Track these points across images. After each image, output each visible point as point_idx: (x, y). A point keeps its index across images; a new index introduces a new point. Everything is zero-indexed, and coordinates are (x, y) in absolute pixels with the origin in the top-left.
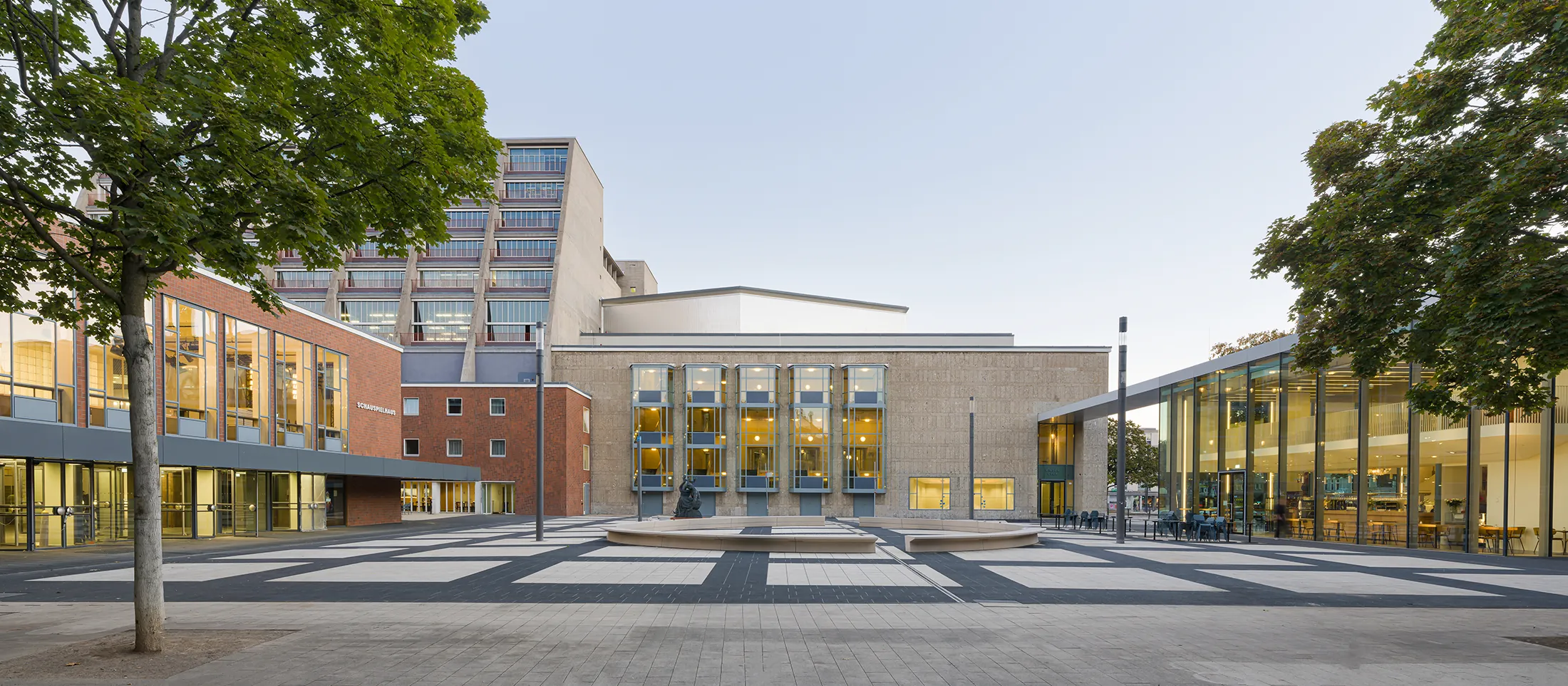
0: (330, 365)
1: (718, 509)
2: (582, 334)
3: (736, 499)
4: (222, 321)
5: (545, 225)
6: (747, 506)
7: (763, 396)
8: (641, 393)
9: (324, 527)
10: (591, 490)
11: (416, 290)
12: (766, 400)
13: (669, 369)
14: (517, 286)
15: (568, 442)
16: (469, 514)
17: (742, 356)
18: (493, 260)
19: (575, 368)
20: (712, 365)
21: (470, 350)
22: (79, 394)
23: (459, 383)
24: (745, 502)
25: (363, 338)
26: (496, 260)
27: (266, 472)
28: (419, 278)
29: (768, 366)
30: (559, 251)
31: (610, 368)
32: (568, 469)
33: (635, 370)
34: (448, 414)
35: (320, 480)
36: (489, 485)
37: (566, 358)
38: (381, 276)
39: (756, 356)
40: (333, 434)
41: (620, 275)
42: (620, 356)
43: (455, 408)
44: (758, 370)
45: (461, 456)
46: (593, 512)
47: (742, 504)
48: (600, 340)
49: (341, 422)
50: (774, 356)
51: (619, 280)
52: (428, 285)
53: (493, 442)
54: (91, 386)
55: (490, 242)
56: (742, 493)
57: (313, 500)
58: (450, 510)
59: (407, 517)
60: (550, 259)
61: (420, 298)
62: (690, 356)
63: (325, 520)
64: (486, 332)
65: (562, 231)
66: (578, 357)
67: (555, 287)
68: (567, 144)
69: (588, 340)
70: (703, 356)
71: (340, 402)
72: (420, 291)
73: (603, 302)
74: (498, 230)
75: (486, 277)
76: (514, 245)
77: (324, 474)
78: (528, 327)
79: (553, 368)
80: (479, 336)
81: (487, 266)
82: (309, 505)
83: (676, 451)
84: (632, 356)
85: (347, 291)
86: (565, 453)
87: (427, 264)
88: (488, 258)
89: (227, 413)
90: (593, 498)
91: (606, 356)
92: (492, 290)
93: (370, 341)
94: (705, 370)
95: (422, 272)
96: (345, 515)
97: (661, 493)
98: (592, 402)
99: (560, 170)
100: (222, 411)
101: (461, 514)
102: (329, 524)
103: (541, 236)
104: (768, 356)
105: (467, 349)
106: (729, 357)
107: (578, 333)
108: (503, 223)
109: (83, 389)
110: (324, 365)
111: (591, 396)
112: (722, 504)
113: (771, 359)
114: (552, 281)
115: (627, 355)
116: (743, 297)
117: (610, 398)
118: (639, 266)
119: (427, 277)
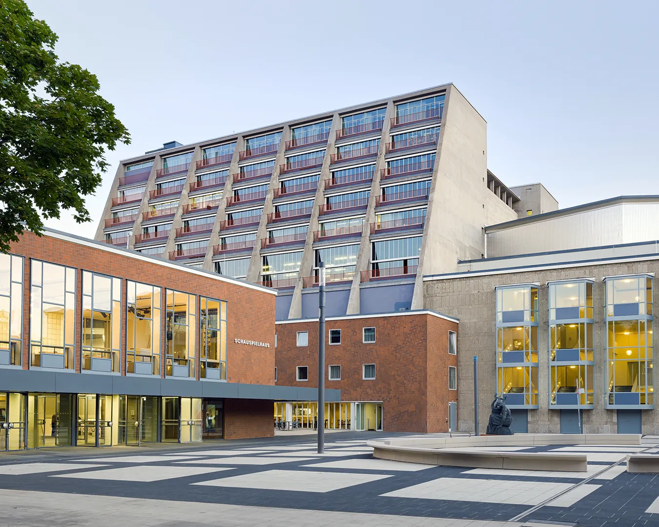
0: (213, 312)
1: (585, 427)
2: (460, 262)
3: (605, 417)
4: (125, 284)
5: (425, 167)
6: (618, 423)
7: (633, 308)
8: (504, 314)
9: (200, 440)
10: (458, 409)
11: (317, 240)
12: (637, 313)
13: (532, 288)
14: (397, 226)
15: (430, 365)
16: (346, 430)
17: (609, 268)
18: (379, 205)
19: (444, 295)
20: (578, 280)
21: (355, 287)
22: (25, 345)
23: (345, 315)
24: (615, 419)
25: (241, 287)
26: (381, 205)
27: (158, 396)
28: (320, 230)
29: (637, 276)
30: (434, 189)
31: (477, 292)
32: (429, 388)
33: (499, 293)
34: (330, 343)
35: (197, 403)
36: (363, 405)
37: (436, 286)
38: (291, 232)
39: (625, 267)
40: (214, 365)
41: (516, 201)
42: (485, 280)
43: (336, 338)
44: (627, 281)
45: (340, 379)
46: (460, 429)
47: (611, 422)
48: (476, 266)
49: (222, 355)
50: (645, 265)
51: (516, 205)
52: (328, 235)
53: (366, 366)
54: (32, 338)
55: (376, 190)
56: (611, 411)
57: (191, 418)
58: (337, 427)
59: (278, 433)
60: (427, 197)
61: (320, 246)
62: (554, 273)
63: (201, 434)
64: (371, 269)
65: (437, 171)
66: (447, 284)
67: (428, 222)
68: (445, 90)
69: (465, 267)
70: (568, 272)
71: (222, 340)
72: (320, 240)
73: (486, 229)
74: (383, 178)
75: (371, 221)
76: (397, 190)
77: (201, 398)
78: (405, 261)
79: (424, 296)
80: (364, 274)
81: (373, 210)
82: (188, 422)
83: (540, 369)
84: (497, 279)
85: (268, 247)
86: (426, 375)
87: (326, 217)
88: (374, 204)
89: (127, 353)
90: (461, 417)
91: (472, 281)
92: (377, 232)
93: (248, 288)
94: (570, 286)
95: (322, 224)
96: (223, 431)
97: (525, 411)
98: (459, 326)
99: (437, 116)
100: (124, 351)
101: (340, 430)
102: (204, 438)
103: (419, 178)
104: (639, 266)
105: (352, 287)
106: (595, 271)
107: (456, 261)
108: (389, 171)
109: (27, 341)
110: (207, 312)
111: (458, 320)
112: (589, 421)
113: (643, 269)
114: (426, 217)
115: (492, 279)
116: (625, 207)
117: (476, 320)
118: (534, 189)
119: (327, 227)
